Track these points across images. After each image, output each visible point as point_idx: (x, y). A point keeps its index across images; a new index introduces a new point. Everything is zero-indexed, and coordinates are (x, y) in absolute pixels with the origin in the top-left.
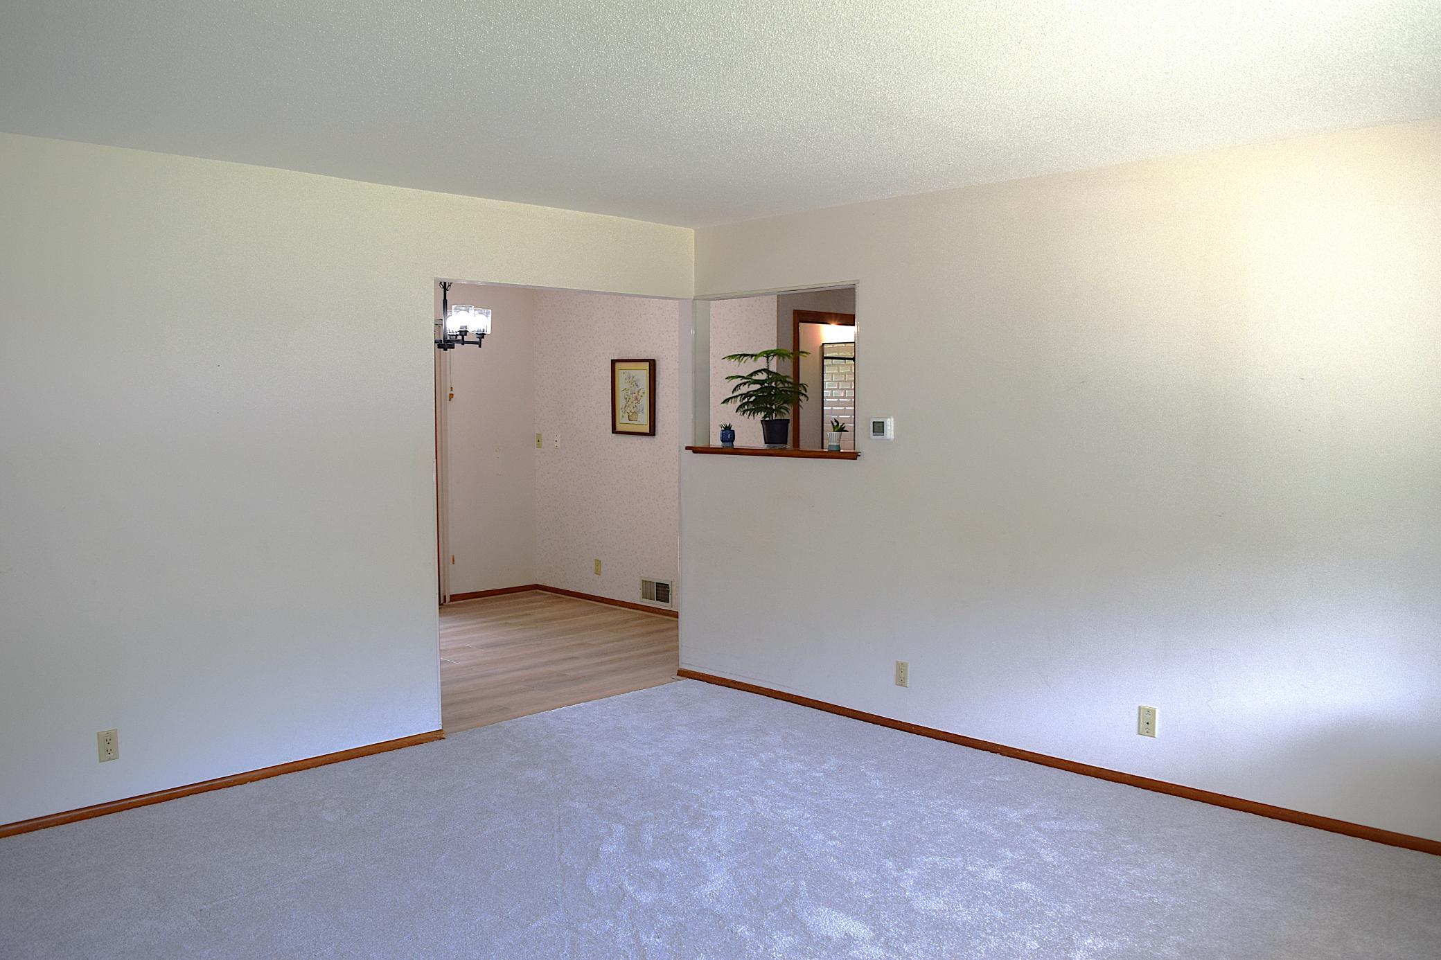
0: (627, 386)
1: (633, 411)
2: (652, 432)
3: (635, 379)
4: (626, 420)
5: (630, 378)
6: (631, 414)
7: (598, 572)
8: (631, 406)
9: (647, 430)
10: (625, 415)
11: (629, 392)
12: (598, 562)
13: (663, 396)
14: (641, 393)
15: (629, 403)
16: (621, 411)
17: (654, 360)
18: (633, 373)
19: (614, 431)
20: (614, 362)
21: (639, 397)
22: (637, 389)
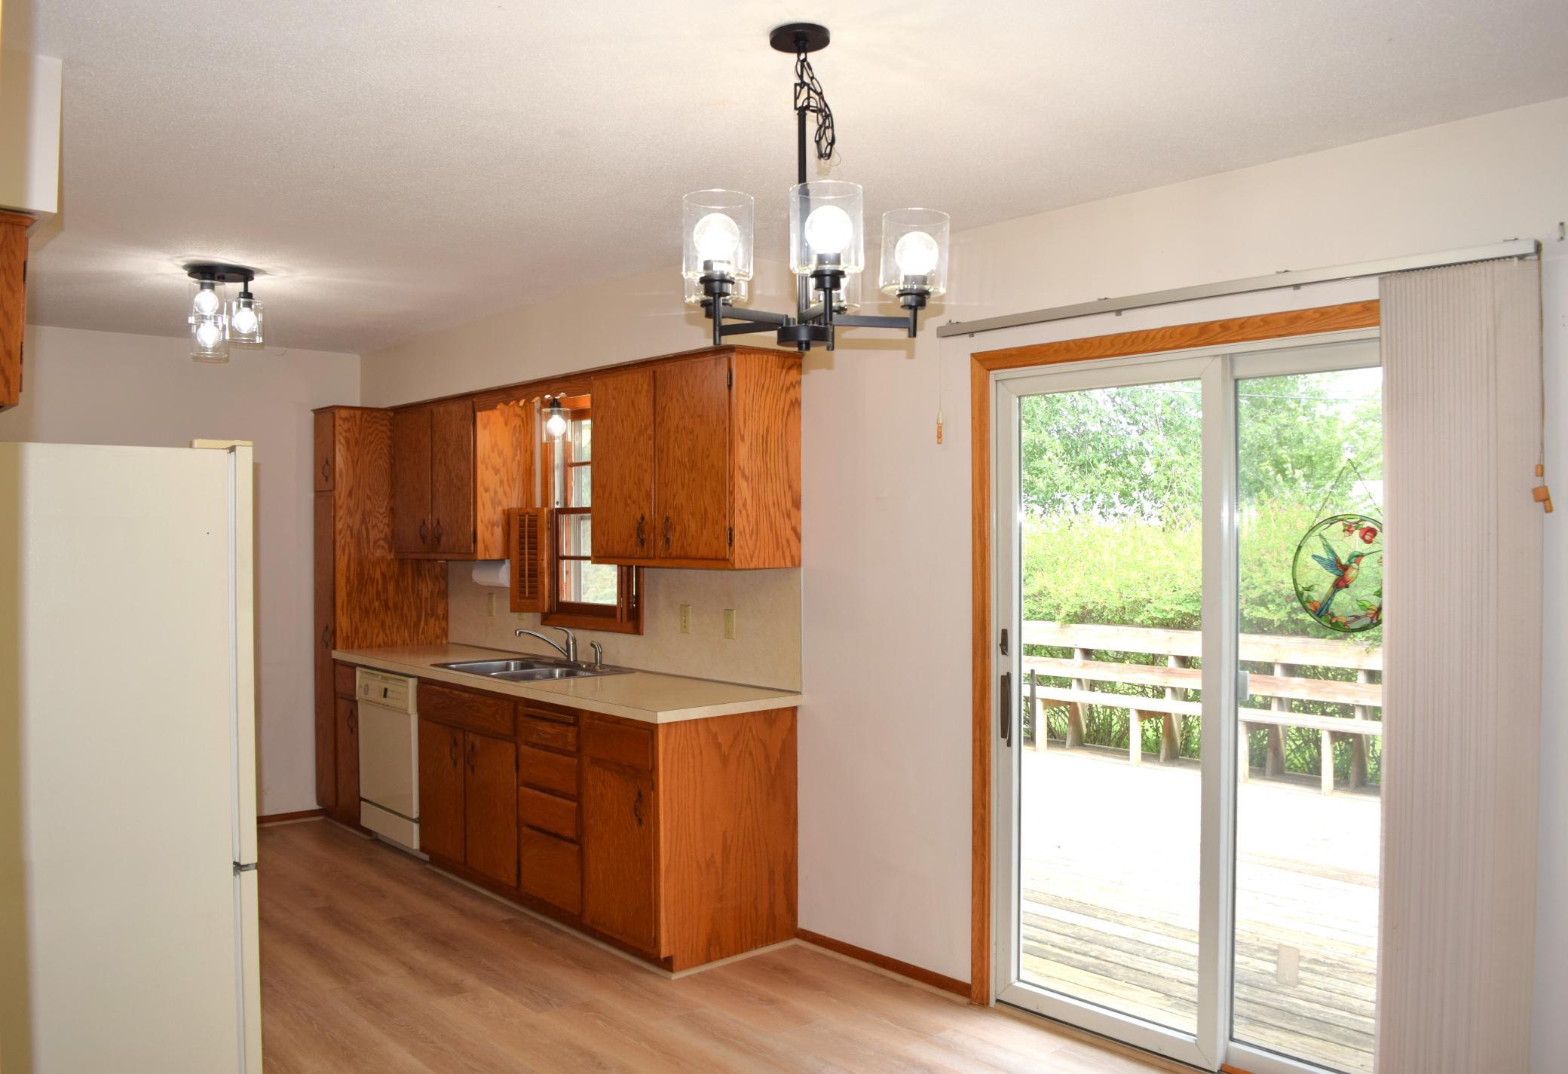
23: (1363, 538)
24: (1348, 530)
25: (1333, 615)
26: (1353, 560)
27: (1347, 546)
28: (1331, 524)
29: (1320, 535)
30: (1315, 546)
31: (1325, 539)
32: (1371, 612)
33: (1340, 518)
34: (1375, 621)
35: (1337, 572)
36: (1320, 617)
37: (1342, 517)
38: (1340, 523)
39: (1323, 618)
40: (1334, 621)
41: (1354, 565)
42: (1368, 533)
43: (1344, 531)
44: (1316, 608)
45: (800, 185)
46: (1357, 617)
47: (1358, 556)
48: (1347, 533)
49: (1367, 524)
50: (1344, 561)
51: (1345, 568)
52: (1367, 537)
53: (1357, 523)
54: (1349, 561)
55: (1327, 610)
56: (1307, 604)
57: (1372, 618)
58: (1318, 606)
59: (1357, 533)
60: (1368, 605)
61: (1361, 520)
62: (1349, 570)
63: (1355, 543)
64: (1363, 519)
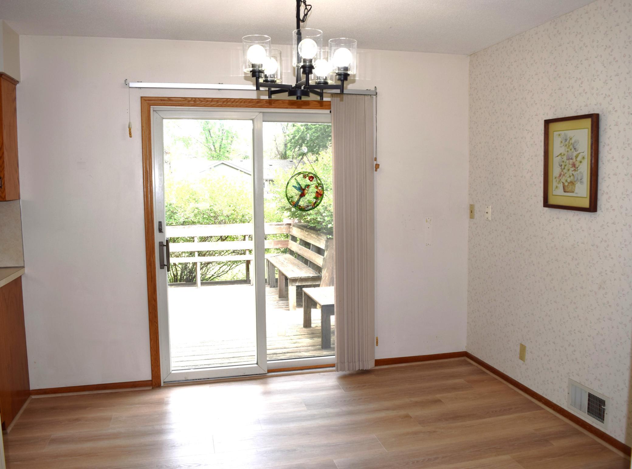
0: (563, 150)
1: (569, 180)
2: (593, 207)
3: (573, 141)
4: (560, 191)
5: (566, 140)
6: (566, 184)
7: (522, 357)
8: (567, 175)
9: (586, 204)
10: (559, 185)
11: (565, 158)
12: (523, 348)
13: (609, 161)
14: (579, 159)
15: (565, 171)
16: (554, 180)
17: (597, 116)
18: (570, 133)
19: (546, 204)
20: (547, 123)
21: (577, 164)
22: (575, 154)
23: (309, 179)
24: (305, 177)
25: (300, 206)
26: (306, 187)
27: (304, 182)
28: (299, 175)
29: (295, 179)
30: (293, 182)
31: (297, 180)
32: (312, 204)
33: (302, 173)
34: (314, 207)
35: (301, 191)
36: (296, 207)
37: (303, 173)
38: (302, 174)
39: (297, 207)
40: (300, 208)
41: (307, 189)
42: (311, 178)
43: (303, 177)
44: (294, 204)
45: (297, 30)
46: (308, 206)
47: (308, 186)
48: (304, 178)
49: (310, 175)
50: (303, 187)
51: (304, 190)
52: (311, 179)
53: (307, 174)
54: (305, 187)
55: (298, 204)
56: (291, 203)
57: (313, 206)
58: (295, 203)
59: (307, 178)
60: (311, 202)
61: (309, 174)
62: (305, 190)
63: (307, 181)
64: (310, 173)
